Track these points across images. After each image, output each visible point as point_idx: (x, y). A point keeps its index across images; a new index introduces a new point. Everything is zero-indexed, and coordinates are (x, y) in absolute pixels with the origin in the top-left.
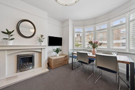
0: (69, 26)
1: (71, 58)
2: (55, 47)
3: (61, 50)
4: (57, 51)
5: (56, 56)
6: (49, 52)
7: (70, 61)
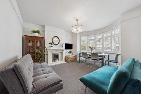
0: (78, 36)
1: (79, 57)
2: (69, 50)
3: (72, 52)
4: (70, 52)
5: (69, 55)
6: (65, 53)
7: (78, 60)
